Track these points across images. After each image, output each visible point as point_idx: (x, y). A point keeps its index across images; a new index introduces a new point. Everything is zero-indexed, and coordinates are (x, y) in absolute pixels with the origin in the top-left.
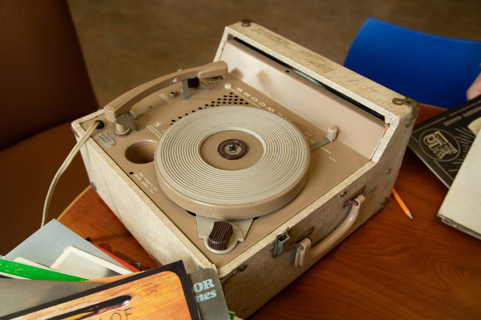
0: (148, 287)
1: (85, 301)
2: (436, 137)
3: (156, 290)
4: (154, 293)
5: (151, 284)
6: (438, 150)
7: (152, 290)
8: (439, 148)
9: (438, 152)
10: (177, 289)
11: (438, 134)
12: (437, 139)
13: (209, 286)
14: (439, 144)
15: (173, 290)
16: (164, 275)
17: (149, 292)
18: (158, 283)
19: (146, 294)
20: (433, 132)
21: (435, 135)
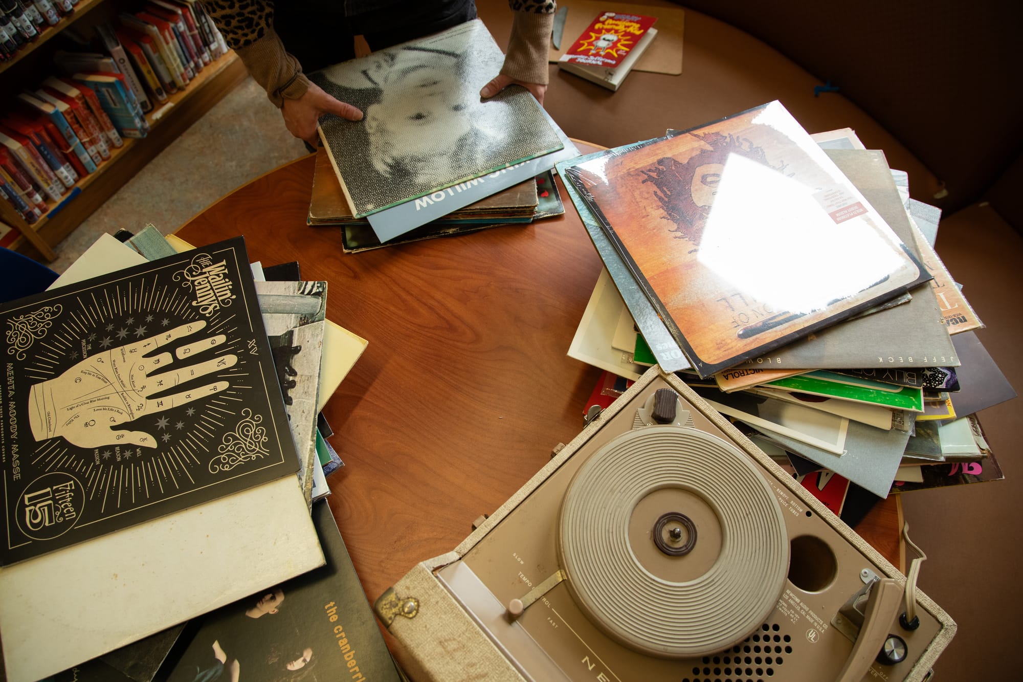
0: (726, 347)
1: (780, 332)
2: (35, 505)
3: (717, 344)
4: (718, 342)
5: (725, 351)
6: (58, 513)
7: (721, 345)
8: (57, 509)
9: (62, 515)
10: (697, 347)
11: (30, 499)
12: (39, 505)
13: (666, 355)
14: (49, 506)
15: (701, 346)
16: (715, 360)
17: (723, 342)
18: (718, 352)
19: (726, 341)
20: (23, 506)
21: (30, 505)
